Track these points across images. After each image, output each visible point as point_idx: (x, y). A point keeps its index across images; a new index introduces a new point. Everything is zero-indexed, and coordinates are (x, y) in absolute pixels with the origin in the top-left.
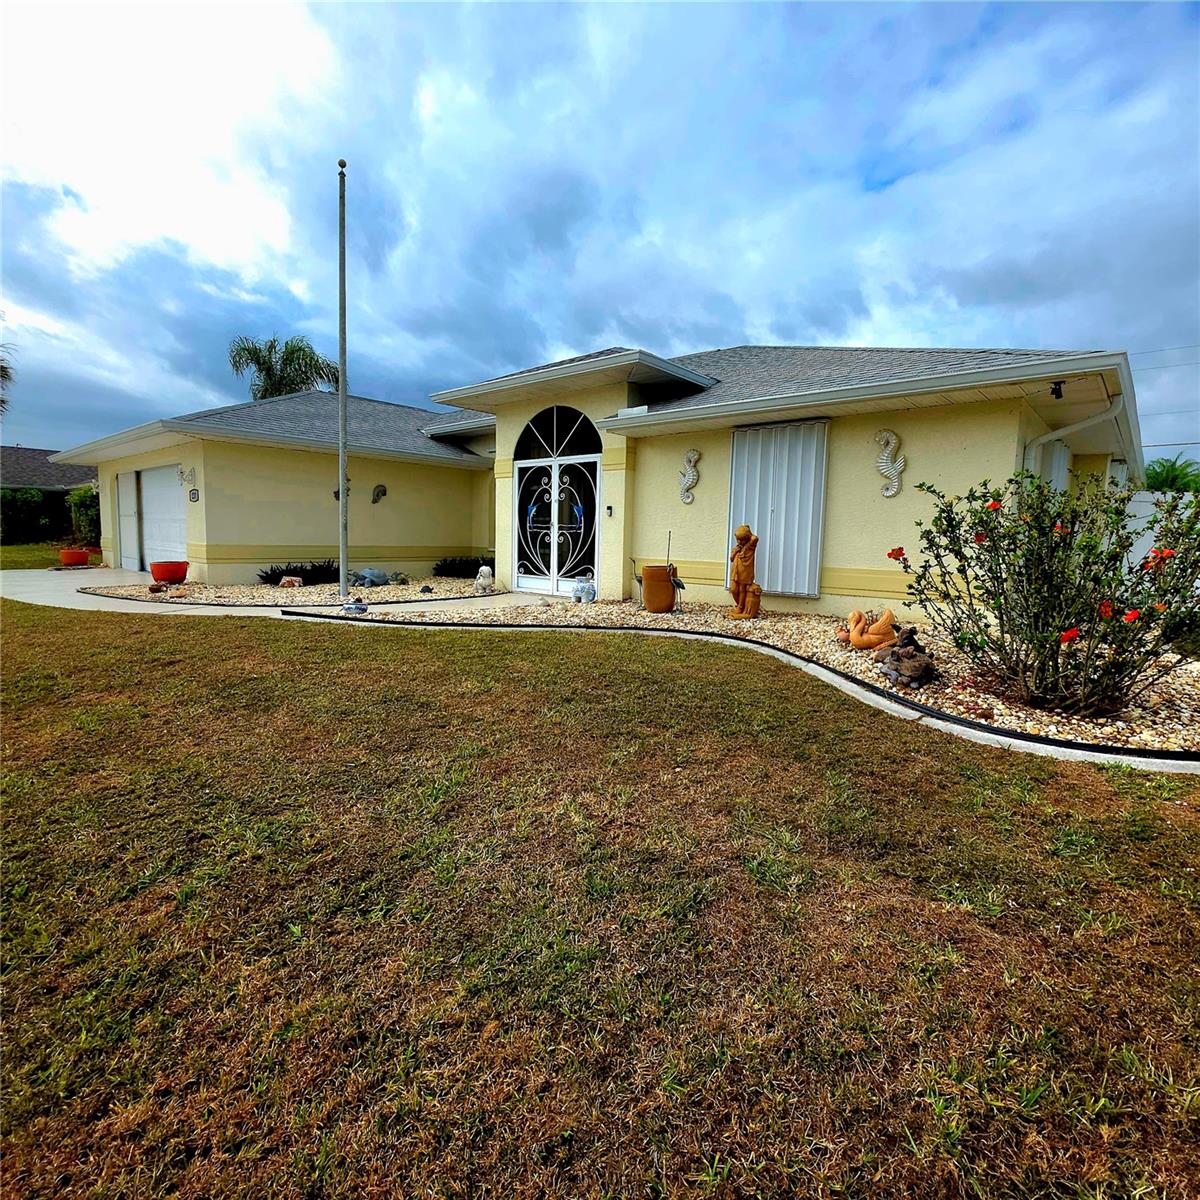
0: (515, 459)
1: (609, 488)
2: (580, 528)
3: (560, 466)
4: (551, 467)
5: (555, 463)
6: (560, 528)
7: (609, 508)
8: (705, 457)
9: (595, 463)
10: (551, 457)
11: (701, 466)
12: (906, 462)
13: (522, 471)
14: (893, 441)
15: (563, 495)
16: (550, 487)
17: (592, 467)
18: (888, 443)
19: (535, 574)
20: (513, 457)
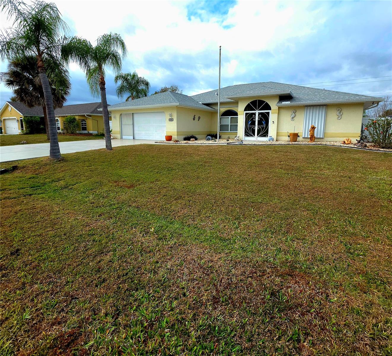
0: (244, 111)
1: (273, 117)
2: (264, 126)
3: (258, 113)
4: (256, 113)
5: (257, 112)
6: (258, 126)
7: (273, 122)
8: (297, 111)
9: (269, 112)
10: (256, 110)
11: (296, 113)
12: (342, 113)
13: (246, 114)
14: (340, 110)
15: (259, 119)
16: (255, 117)
17: (268, 113)
18: (339, 110)
19: (249, 136)
20: (244, 110)
